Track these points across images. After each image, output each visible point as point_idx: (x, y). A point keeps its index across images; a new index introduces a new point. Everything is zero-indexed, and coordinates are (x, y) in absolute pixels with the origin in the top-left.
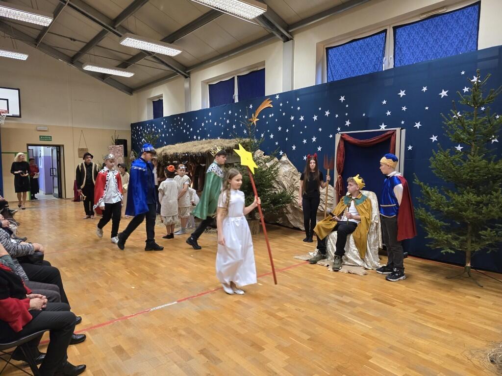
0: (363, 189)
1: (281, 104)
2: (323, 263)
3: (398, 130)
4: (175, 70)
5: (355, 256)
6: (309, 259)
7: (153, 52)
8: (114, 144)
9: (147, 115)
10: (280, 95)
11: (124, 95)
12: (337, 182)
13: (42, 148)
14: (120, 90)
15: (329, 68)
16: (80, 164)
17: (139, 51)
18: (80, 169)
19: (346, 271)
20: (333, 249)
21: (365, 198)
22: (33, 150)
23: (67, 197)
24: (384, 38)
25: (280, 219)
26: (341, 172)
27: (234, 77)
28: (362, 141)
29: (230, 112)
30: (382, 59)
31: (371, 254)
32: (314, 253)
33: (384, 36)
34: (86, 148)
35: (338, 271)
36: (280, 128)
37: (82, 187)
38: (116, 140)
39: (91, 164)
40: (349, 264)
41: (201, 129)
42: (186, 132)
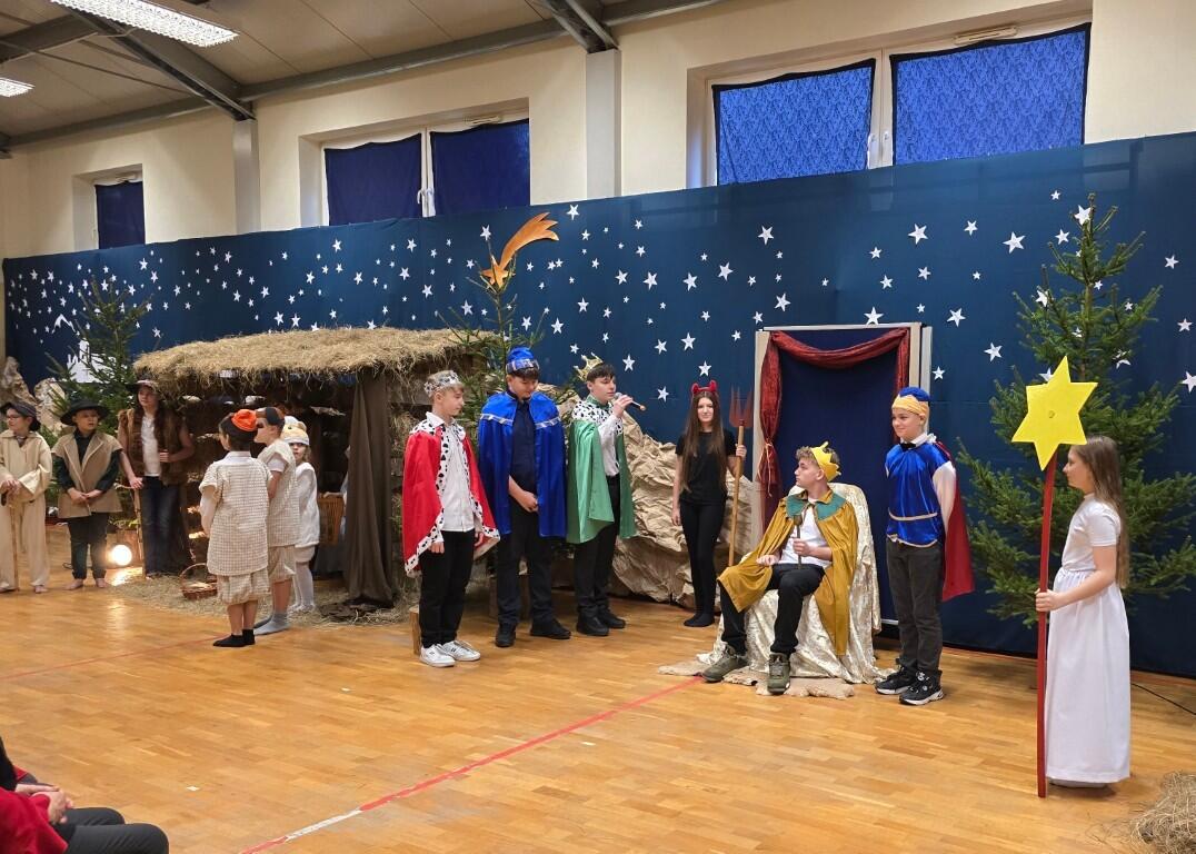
1: (586, 235)
2: (740, 677)
3: (915, 327)
4: (199, 89)
5: (820, 651)
6: (702, 671)
9: (73, 233)
10: (581, 205)
12: (764, 462)
15: (721, 143)
19: (802, 692)
20: (764, 638)
21: (840, 502)
24: (868, 84)
26: (773, 433)
27: (420, 135)
28: (827, 353)
29: (412, 245)
30: (864, 139)
31: (858, 643)
32: (713, 652)
33: (869, 75)
35: (782, 693)
36: (583, 305)
40: (808, 673)
41: (301, 292)
42: (244, 300)
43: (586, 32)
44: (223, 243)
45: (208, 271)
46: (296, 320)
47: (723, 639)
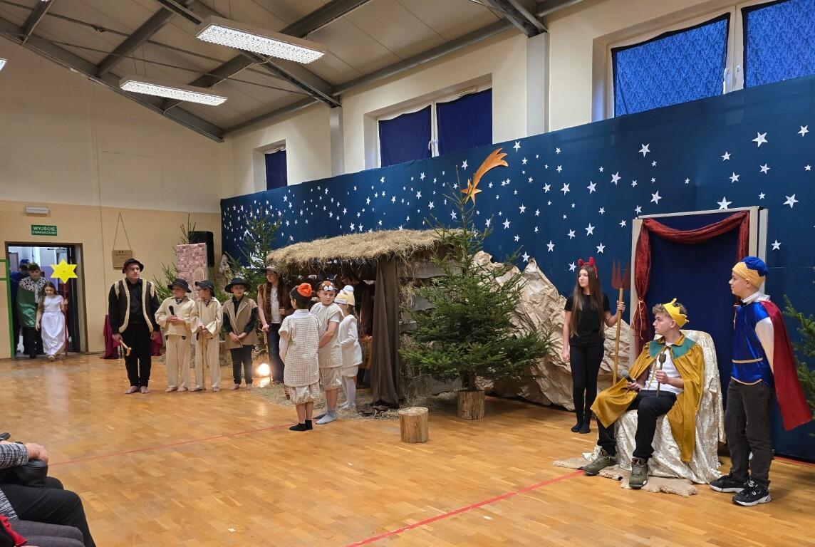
0: (686, 327)
1: (525, 161)
2: (610, 473)
3: (753, 210)
4: (310, 91)
5: (672, 457)
6: (584, 466)
7: (265, 55)
8: (187, 240)
9: (254, 182)
10: (522, 141)
11: (208, 142)
12: (637, 314)
13: (37, 249)
14: (198, 131)
15: (617, 88)
16: (117, 283)
17: (238, 53)
18: (117, 292)
19: (655, 489)
20: (629, 445)
21: (691, 345)
22: (17, 254)
23: (90, 350)
24: (725, 31)
25: (525, 389)
26: (644, 293)
27: (430, 106)
28: (684, 233)
29: (423, 176)
30: (721, 73)
31: (703, 453)
32: (592, 454)
33: (725, 25)
34: (128, 249)
35: (640, 488)
36: (523, 209)
37: (122, 329)
38: (189, 233)
39: (140, 283)
40: (662, 473)
41: (364, 210)
42: (334, 216)
43: (526, 23)
44: (324, 183)
45: (316, 201)
46: (361, 227)
47: (599, 443)
